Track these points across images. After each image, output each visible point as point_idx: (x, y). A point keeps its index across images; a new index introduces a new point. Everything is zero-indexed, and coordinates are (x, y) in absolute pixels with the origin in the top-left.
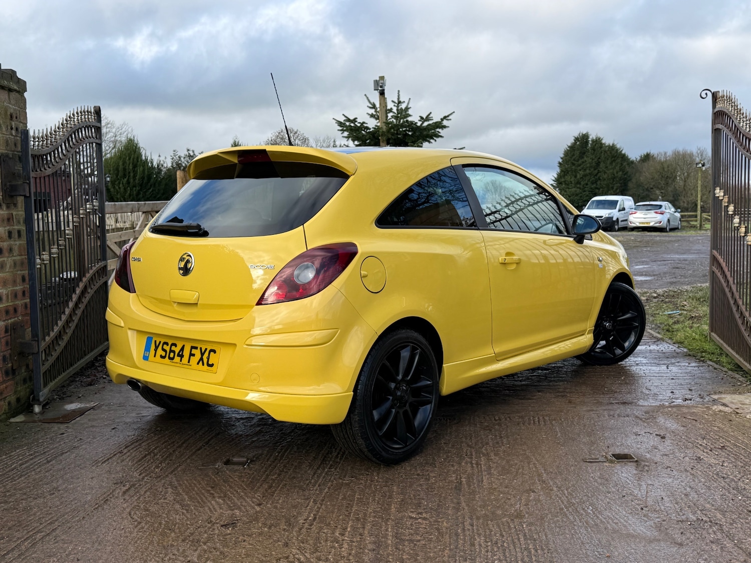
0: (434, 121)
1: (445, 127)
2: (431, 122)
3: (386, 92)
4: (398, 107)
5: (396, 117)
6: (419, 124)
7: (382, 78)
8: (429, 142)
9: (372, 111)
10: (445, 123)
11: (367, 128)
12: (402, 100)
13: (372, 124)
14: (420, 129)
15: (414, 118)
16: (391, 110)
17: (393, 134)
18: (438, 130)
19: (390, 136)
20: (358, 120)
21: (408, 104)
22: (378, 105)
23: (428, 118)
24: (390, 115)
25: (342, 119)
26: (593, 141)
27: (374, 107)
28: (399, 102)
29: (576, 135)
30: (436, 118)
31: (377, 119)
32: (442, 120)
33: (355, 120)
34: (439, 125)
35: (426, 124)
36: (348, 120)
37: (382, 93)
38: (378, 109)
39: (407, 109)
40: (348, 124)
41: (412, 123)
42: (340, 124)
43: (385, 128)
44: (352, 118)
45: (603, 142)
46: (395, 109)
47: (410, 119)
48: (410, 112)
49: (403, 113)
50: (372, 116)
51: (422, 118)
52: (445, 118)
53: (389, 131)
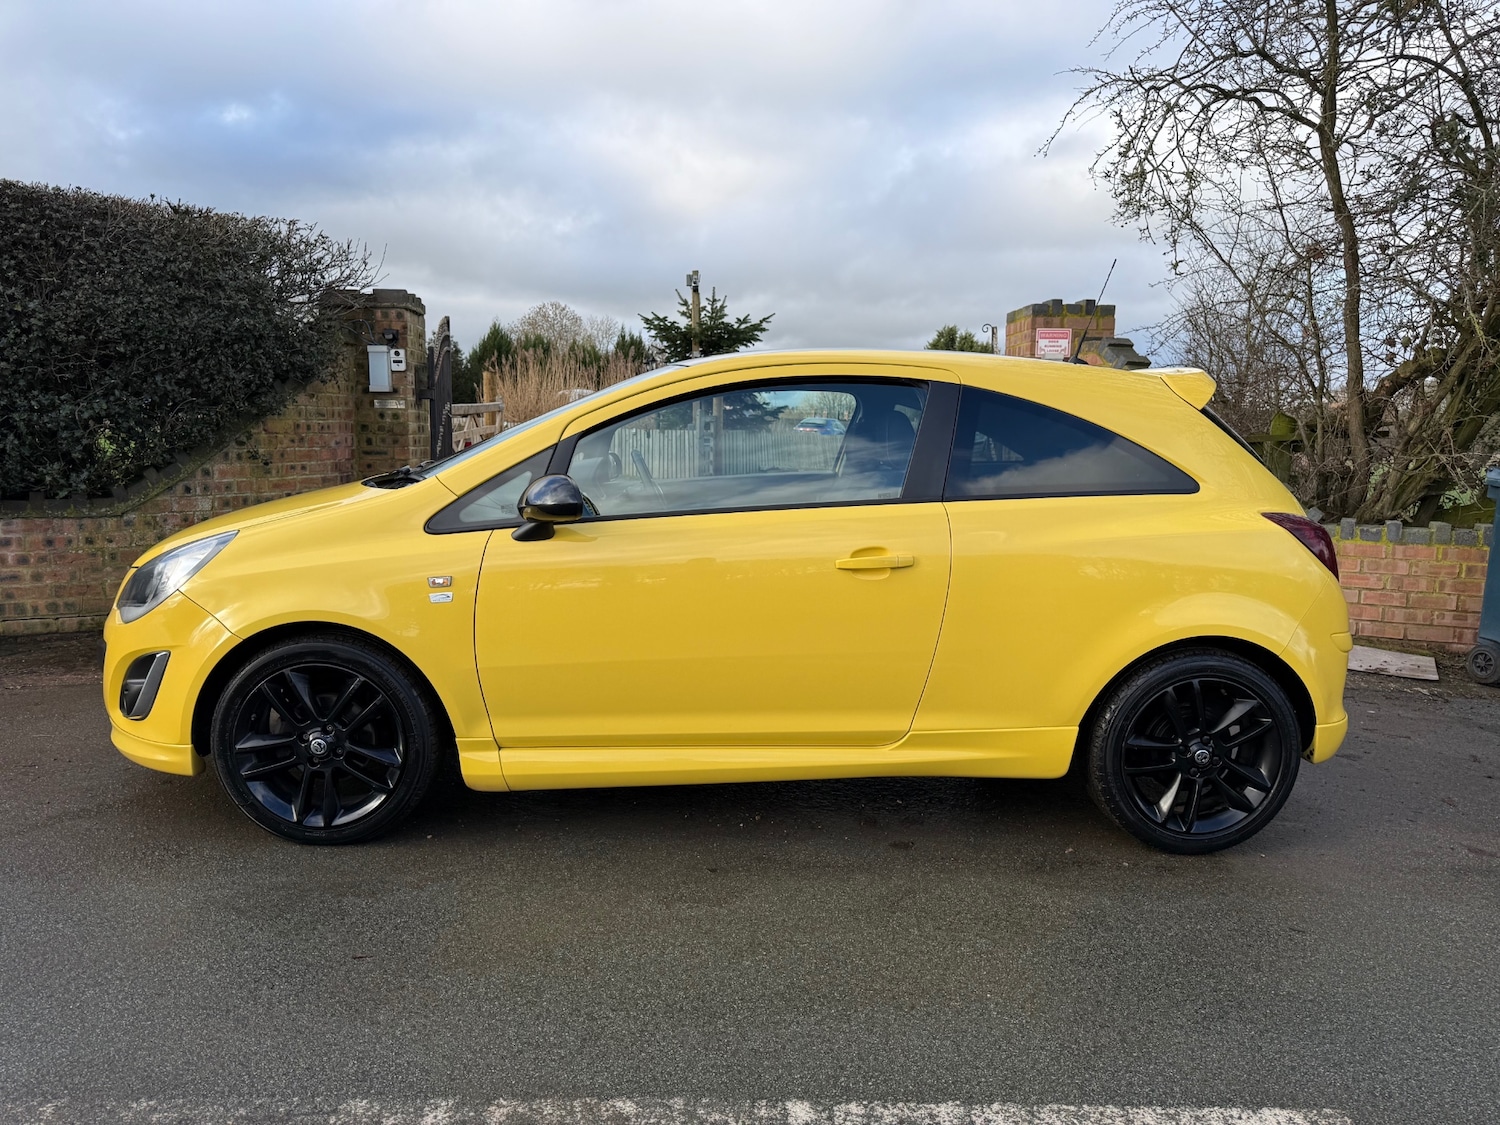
0: (753, 323)
1: (764, 330)
2: (748, 325)
3: (700, 289)
4: (712, 305)
5: (711, 318)
6: (736, 326)
7: (696, 273)
8: (746, 345)
9: (684, 309)
10: (764, 325)
11: (678, 328)
12: (717, 298)
13: (683, 323)
14: (737, 331)
15: (730, 319)
16: (704, 308)
17: (707, 336)
18: (756, 333)
19: (703, 338)
20: (669, 319)
21: (724, 302)
22: (690, 302)
23: (745, 321)
24: (703, 314)
25: (651, 317)
26: (962, 339)
27: (685, 303)
28: (714, 300)
29: (941, 329)
30: (755, 320)
31: (688, 317)
32: (761, 322)
33: (665, 319)
34: (758, 327)
35: (743, 326)
36: (658, 318)
37: (696, 290)
38: (691, 307)
39: (722, 307)
40: (656, 323)
41: (728, 324)
42: (647, 321)
43: (698, 329)
44: (661, 317)
45: (975, 339)
46: (709, 308)
47: (725, 320)
48: (726, 311)
49: (718, 313)
50: (683, 314)
51: (739, 320)
52: (764, 319)
53: (702, 332)
